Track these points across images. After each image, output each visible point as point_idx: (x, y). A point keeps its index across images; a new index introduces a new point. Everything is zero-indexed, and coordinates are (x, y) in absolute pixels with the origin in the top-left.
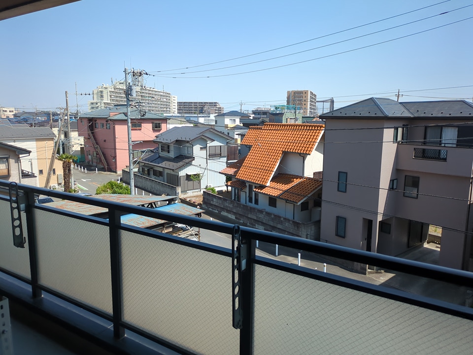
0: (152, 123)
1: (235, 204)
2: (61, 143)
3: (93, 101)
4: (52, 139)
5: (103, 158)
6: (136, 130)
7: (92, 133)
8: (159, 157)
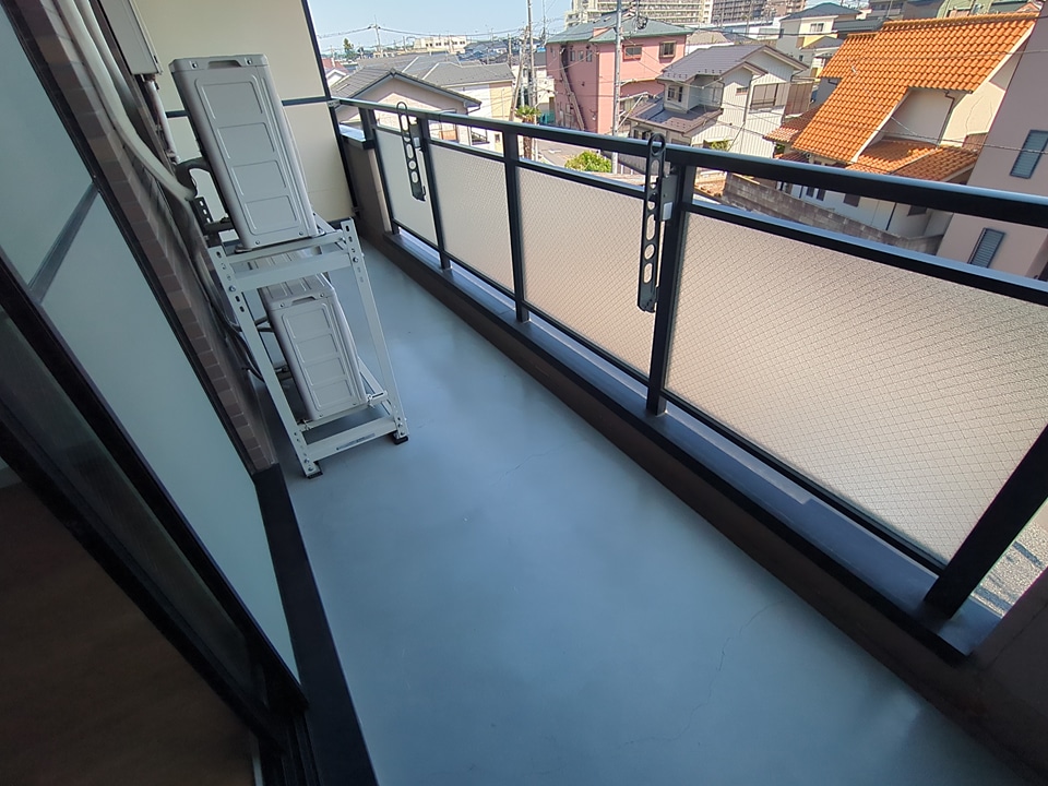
0: (661, 44)
1: (780, 198)
2: (522, 90)
3: (571, 12)
4: (510, 84)
5: (579, 115)
6: (632, 60)
7: (566, 70)
8: (664, 109)
